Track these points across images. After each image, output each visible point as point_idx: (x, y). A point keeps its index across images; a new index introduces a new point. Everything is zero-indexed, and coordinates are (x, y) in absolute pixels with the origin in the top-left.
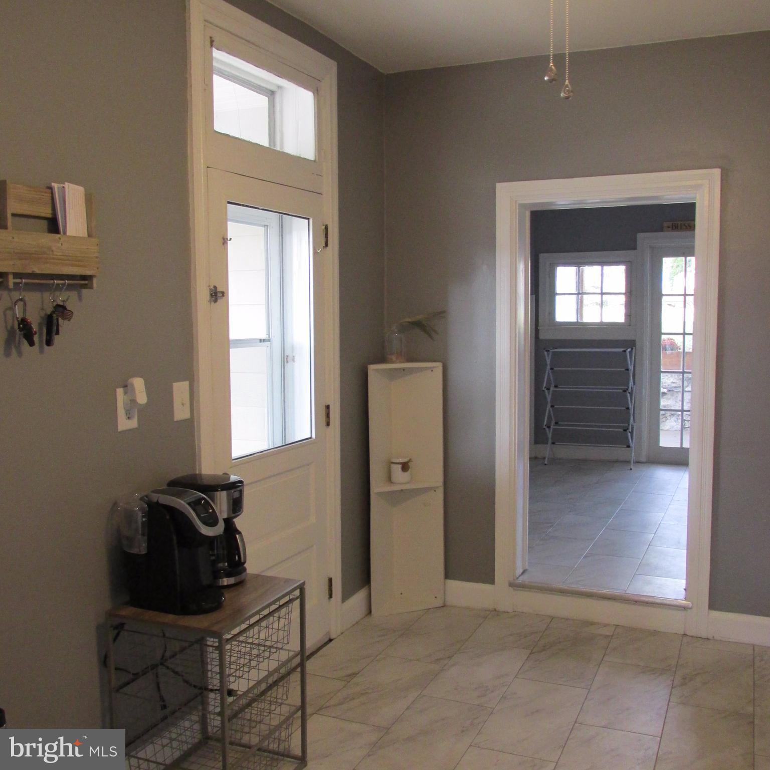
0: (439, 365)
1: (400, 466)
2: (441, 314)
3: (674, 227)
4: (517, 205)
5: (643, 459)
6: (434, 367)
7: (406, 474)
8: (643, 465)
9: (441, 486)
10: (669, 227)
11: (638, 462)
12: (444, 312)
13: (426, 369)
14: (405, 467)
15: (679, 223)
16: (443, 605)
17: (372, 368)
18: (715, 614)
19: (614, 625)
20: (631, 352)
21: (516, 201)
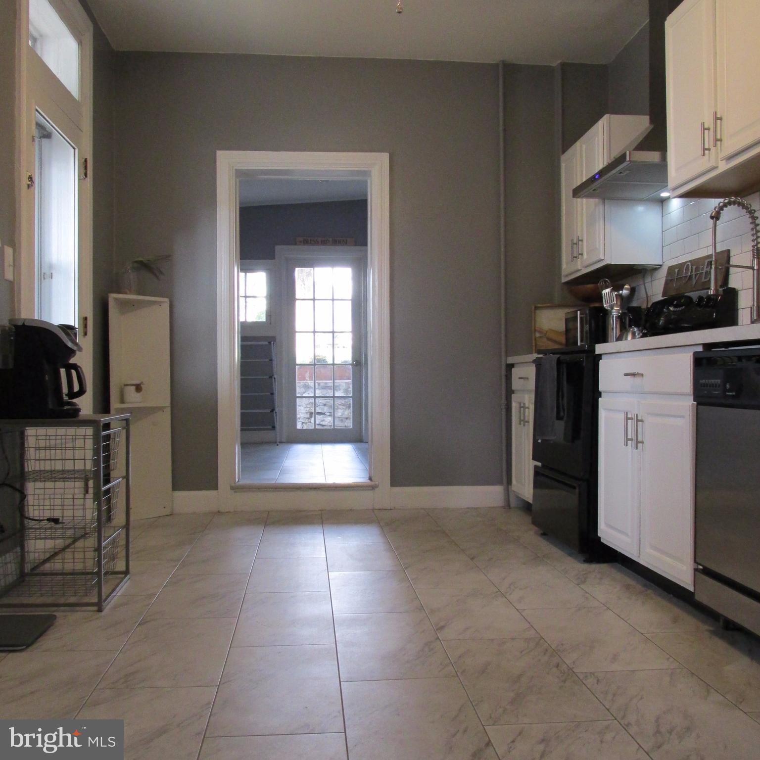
0: (167, 300)
1: (133, 388)
2: (168, 257)
3: (305, 242)
4: (234, 171)
5: (284, 440)
6: (163, 302)
7: (138, 394)
8: (284, 444)
9: (168, 407)
10: (301, 242)
11: (281, 442)
12: (169, 256)
13: (155, 302)
14: (138, 388)
15: (309, 239)
16: (171, 513)
17: (112, 296)
18: (397, 489)
19: (319, 510)
20: (274, 343)
21: (233, 167)
